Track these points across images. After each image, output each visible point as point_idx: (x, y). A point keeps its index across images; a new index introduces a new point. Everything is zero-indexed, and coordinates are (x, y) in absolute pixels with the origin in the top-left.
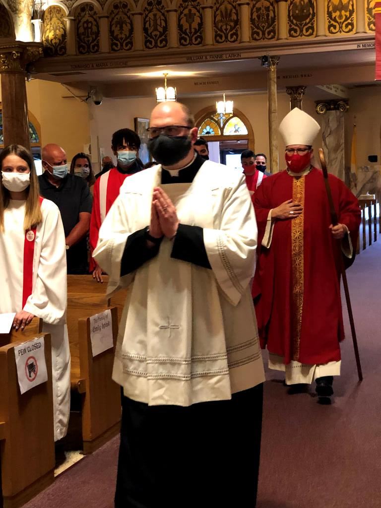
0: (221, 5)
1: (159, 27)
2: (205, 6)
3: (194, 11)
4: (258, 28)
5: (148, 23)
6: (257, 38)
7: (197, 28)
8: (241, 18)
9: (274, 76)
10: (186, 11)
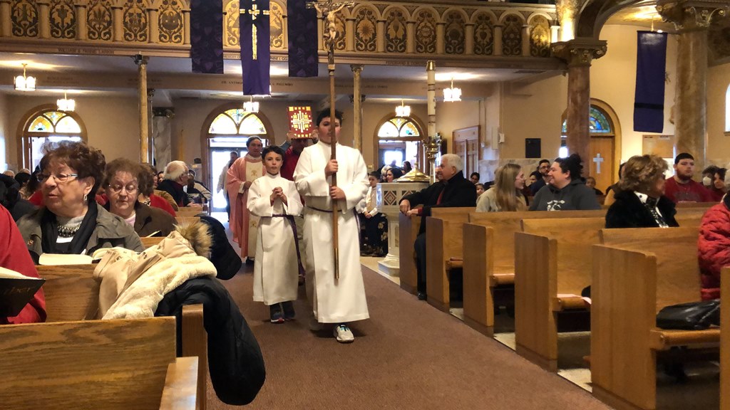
0: (94, 6)
1: (28, 18)
2: (78, 4)
3: (66, 7)
4: (131, 31)
5: (16, 12)
6: (130, 39)
7: (69, 23)
8: (114, 19)
9: (144, 74)
10: (58, 7)
